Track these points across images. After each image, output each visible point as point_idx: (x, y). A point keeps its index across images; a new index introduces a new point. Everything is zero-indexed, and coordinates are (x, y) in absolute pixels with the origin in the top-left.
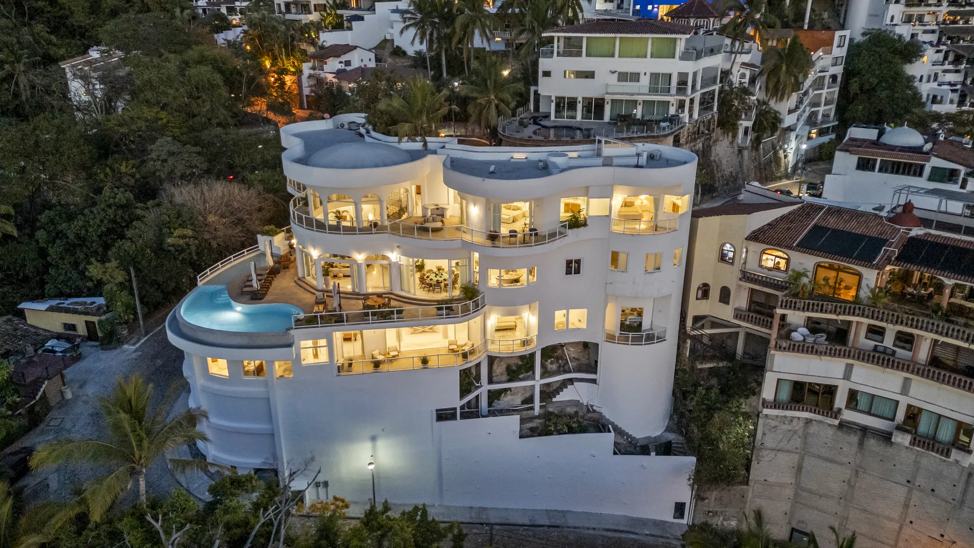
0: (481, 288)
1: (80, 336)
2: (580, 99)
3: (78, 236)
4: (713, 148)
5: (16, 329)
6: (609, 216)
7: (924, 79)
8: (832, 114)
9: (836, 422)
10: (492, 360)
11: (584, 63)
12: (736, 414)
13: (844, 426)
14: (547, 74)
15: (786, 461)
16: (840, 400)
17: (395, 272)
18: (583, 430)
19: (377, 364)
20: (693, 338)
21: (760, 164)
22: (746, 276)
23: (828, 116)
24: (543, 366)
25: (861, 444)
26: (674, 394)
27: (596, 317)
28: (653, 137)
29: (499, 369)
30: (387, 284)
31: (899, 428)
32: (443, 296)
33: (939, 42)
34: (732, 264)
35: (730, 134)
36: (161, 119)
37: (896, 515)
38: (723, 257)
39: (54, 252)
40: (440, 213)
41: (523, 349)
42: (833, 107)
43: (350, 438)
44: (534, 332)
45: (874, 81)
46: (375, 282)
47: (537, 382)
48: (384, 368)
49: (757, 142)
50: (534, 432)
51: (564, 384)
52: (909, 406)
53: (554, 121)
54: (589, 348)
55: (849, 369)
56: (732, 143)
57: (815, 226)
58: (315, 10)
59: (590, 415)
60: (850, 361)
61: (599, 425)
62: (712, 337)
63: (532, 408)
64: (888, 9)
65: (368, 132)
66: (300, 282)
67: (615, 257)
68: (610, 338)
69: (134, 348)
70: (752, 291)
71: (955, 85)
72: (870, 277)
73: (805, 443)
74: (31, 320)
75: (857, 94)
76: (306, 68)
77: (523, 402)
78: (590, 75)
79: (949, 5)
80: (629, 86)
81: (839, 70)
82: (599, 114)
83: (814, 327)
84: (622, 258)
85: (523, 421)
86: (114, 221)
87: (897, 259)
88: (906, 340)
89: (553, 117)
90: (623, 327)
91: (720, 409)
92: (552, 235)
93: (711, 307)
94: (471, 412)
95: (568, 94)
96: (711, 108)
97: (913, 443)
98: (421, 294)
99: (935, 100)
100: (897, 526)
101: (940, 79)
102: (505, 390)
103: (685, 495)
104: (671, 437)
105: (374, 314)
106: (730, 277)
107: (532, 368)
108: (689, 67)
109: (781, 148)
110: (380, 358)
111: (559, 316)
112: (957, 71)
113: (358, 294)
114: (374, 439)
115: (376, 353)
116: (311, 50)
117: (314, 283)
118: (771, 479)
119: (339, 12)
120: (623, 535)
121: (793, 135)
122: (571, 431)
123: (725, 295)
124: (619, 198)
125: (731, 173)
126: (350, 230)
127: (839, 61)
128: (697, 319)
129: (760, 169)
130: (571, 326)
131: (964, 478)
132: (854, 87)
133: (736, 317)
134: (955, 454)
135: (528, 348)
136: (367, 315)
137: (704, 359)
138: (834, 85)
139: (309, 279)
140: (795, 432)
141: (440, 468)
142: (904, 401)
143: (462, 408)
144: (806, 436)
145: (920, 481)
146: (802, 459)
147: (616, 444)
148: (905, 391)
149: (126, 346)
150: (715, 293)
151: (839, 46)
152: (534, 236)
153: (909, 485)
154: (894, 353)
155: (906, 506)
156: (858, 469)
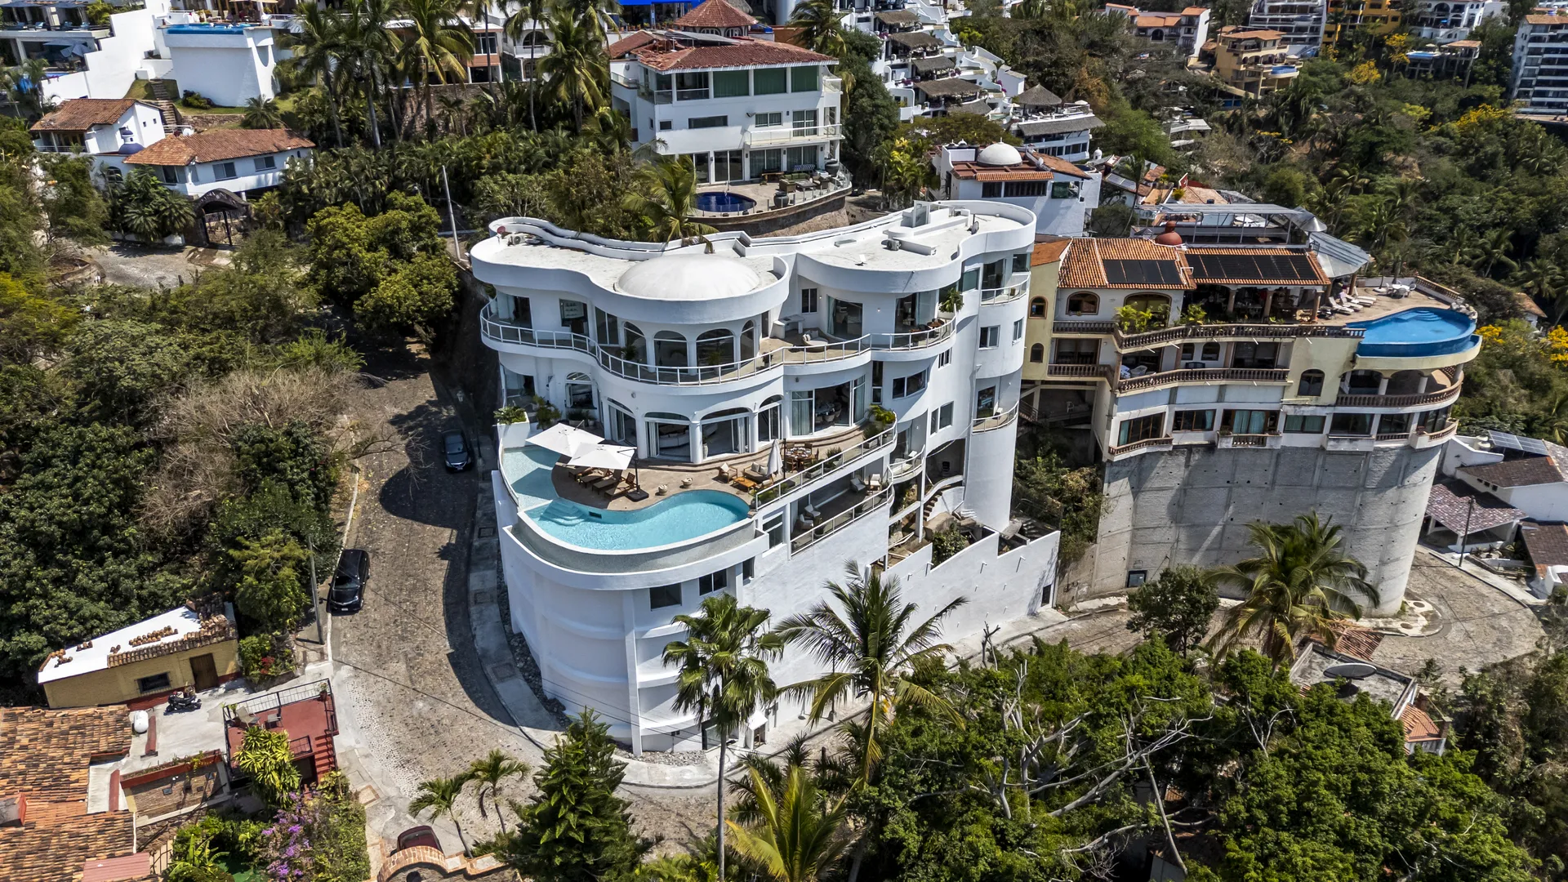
0: (886, 406)
2: (712, 155)
9: (1171, 447)
11: (712, 106)
13: (1175, 450)
14: (667, 126)
15: (1125, 504)
16: (1168, 426)
25: (1188, 461)
31: (1223, 434)
34: (1043, 317)
37: (1219, 517)
38: (1032, 312)
47: (922, 503)
52: (1225, 411)
57: (1104, 261)
60: (1175, 385)
70: (1060, 341)
73: (1139, 480)
78: (723, 121)
82: (737, 171)
84: (990, 334)
87: (1193, 276)
88: (1211, 353)
97: (1236, 443)
100: (1219, 529)
103: (1050, 578)
104: (1020, 521)
106: (1041, 332)
118: (1113, 529)
131: (1276, 462)
133: (1050, 373)
134: (1270, 440)
140: (1133, 472)
142: (1220, 408)
144: (1140, 472)
145: (1239, 477)
146: (1136, 500)
148: (1220, 398)
153: (1228, 485)
154: (1203, 366)
155: (1227, 507)
156: (1186, 488)
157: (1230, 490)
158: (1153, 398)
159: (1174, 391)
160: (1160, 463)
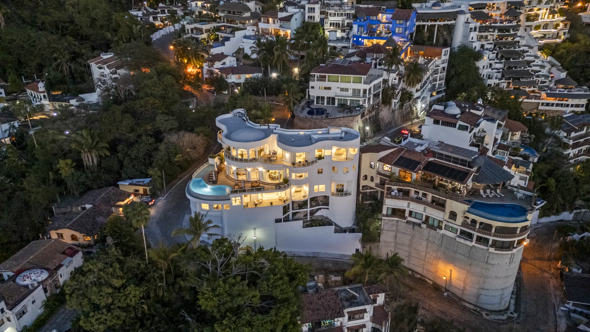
0: (289, 179)
1: (140, 194)
2: (326, 97)
3: (136, 156)
4: (380, 113)
5: (117, 192)
6: (331, 155)
7: (485, 67)
8: (443, 84)
9: (406, 221)
10: (293, 202)
11: (327, 84)
12: (375, 219)
13: (408, 222)
14: (313, 87)
15: (392, 234)
16: (407, 214)
17: (260, 174)
18: (324, 225)
19: (256, 205)
20: (362, 193)
21: (403, 115)
22: (379, 173)
23: (441, 85)
24: (311, 204)
25: (413, 228)
26: (356, 212)
27: (328, 187)
28: (352, 116)
29: (295, 205)
30: (258, 178)
31: (423, 223)
32: (277, 182)
33: (494, 49)
34: (374, 169)
35: (388, 106)
36: (156, 103)
37: (424, 250)
38: (371, 166)
39: (126, 163)
40: (275, 153)
41: (304, 199)
42: (444, 81)
43: (247, 229)
44: (307, 193)
45: (461, 70)
46: (254, 177)
47: (309, 209)
48: (258, 206)
49: (401, 106)
50: (307, 226)
51: (318, 210)
52: (426, 216)
53: (316, 106)
54: (326, 197)
55: (409, 204)
56: (389, 109)
57: (401, 156)
58: (205, 32)
59: (327, 220)
60: (409, 202)
61: (330, 223)
62: (370, 192)
63: (307, 218)
64: (470, 34)
65: (247, 120)
66: (228, 177)
67: (333, 168)
68: (333, 194)
69: (163, 198)
70: (381, 178)
71: (499, 69)
72: (415, 176)
73: (397, 228)
74: (121, 188)
75: (453, 76)
76: (205, 66)
77: (304, 216)
78: (329, 88)
79: (498, 32)
80: (344, 93)
81: (446, 65)
82: (333, 103)
83: (400, 190)
84: (336, 169)
85: (304, 222)
86: (148, 150)
87: (423, 169)
88: (425, 195)
89: (315, 104)
90: (338, 190)
91: (370, 217)
92: (313, 162)
93: (368, 183)
94: (286, 220)
95: (321, 95)
96: (379, 98)
97: (427, 227)
98: (269, 181)
99: (490, 77)
100: (424, 254)
101: (493, 67)
102: (298, 212)
103: (359, 246)
104: (355, 227)
105: (255, 189)
106: (373, 173)
107: (307, 205)
108: (367, 87)
109: (414, 106)
110: (257, 203)
111: (316, 187)
112: (501, 63)
113: (248, 181)
114: (255, 229)
115: (255, 201)
116: (206, 56)
117: (233, 177)
118: (387, 240)
119: (217, 33)
120: (338, 260)
121: (419, 101)
122: (320, 225)
123: (372, 179)
124: (334, 149)
125: (389, 121)
126: (246, 161)
127: (445, 61)
128: (363, 187)
129: (403, 117)
130: (320, 191)
131: (441, 238)
132: (453, 73)
133: (376, 186)
134: (438, 230)
135: (305, 198)
136: (253, 189)
137: (367, 200)
138: (443, 71)
139: (230, 176)
140: (394, 225)
141: (276, 238)
142: (425, 214)
143: (284, 218)
144: (397, 226)
145: (430, 239)
146: (396, 234)
147: (335, 229)
148: (425, 211)
149: (160, 198)
150: (369, 178)
151: (445, 55)
152: (307, 163)
153: (427, 240)
154: (422, 199)
155: (427, 247)
156: (413, 236)
160: (404, 225)
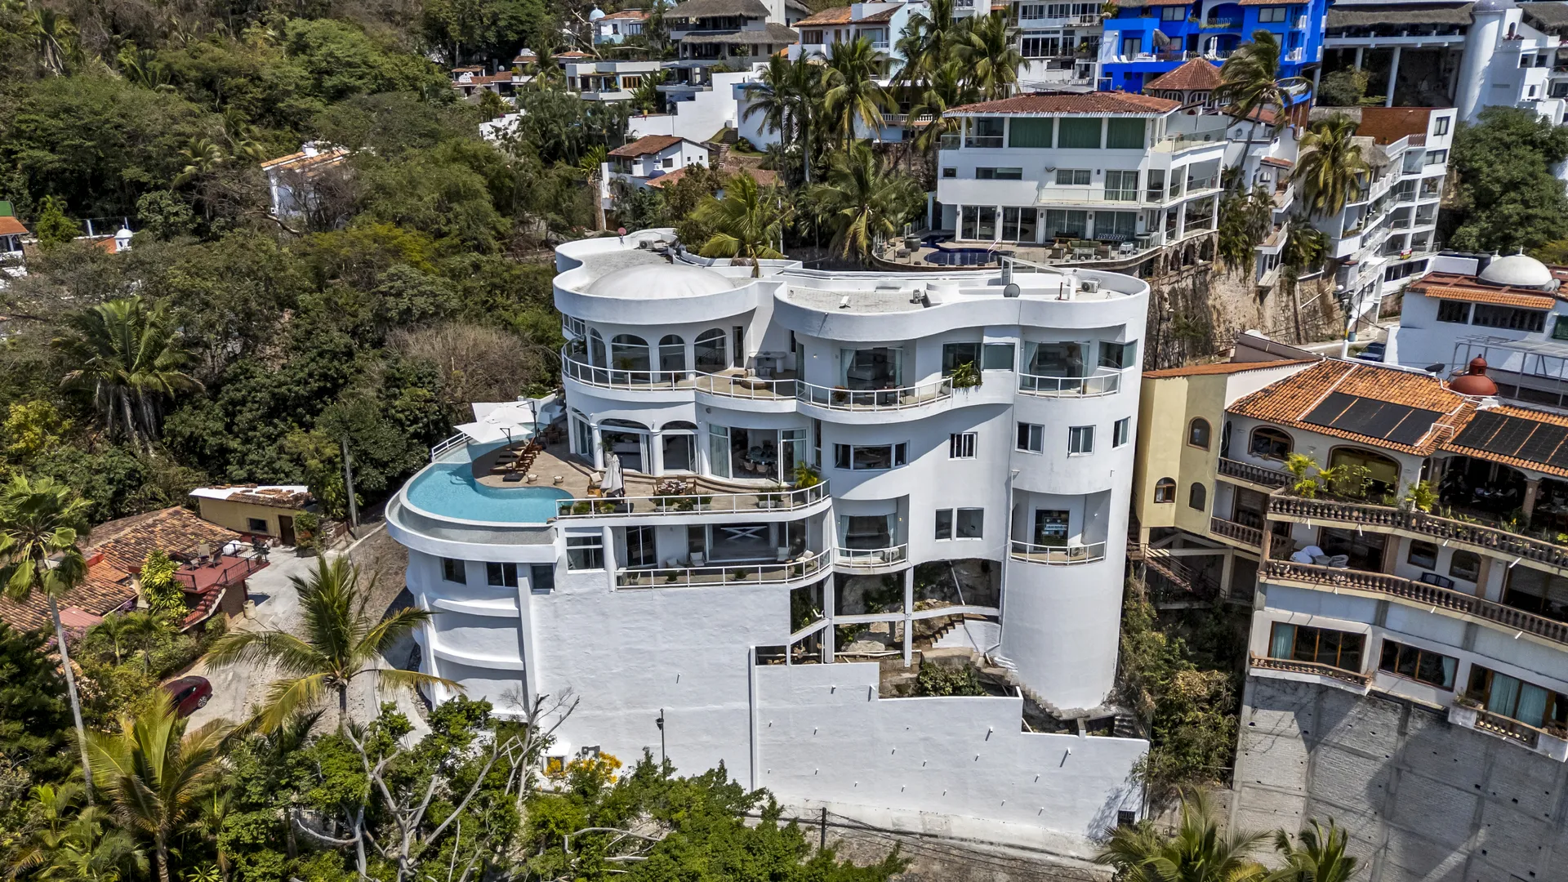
0: (824, 472)
2: (1000, 210)
4: (1211, 287)
8: (1430, 238)
9: (1364, 692)
10: (841, 579)
11: (1005, 157)
13: (1375, 699)
14: (950, 173)
15: (1289, 752)
16: (1370, 658)
18: (975, 690)
19: (673, 576)
20: (1150, 562)
21: (1295, 313)
23: (1422, 243)
24: (918, 592)
25: (1403, 725)
28: (1106, 265)
29: (852, 595)
31: (1459, 702)
35: (1240, 266)
40: (771, 365)
42: (1432, 227)
47: (909, 617)
48: (682, 581)
49: (1290, 279)
50: (901, 690)
51: (952, 621)
52: (1475, 668)
53: (961, 242)
54: (988, 569)
55: (1382, 608)
56: (1244, 280)
57: (1334, 392)
58: (625, 86)
59: (988, 670)
60: (1383, 594)
62: (1185, 564)
63: (902, 656)
67: (1023, 433)
70: (1240, 491)
77: (888, 647)
78: (1015, 174)
80: (1075, 191)
81: (1439, 171)
82: (1029, 230)
83: (1329, 543)
85: (884, 673)
87: (1456, 441)
88: (1467, 565)
89: (958, 237)
93: (1177, 515)
95: (981, 202)
96: (1207, 225)
97: (1480, 725)
102: (861, 626)
103: (1134, 800)
104: (1115, 709)
106: (1203, 469)
107: (900, 594)
113: (651, 477)
115: (673, 561)
118: (1268, 781)
119: (659, 88)
122: (957, 691)
123: (1198, 496)
125: (1244, 326)
127: (1440, 156)
128: (1156, 533)
129: (1296, 322)
131: (1562, 782)
133: (1215, 530)
134: (1544, 741)
137: (1170, 596)
138: (1433, 192)
139: (584, 456)
140: (1304, 707)
142: (1467, 659)
143: (794, 646)
144: (1319, 713)
145: (1496, 785)
146: (1313, 753)
147: (1024, 714)
148: (1468, 643)
150: (1183, 493)
151: (1438, 134)
153: (1477, 791)
154: (1451, 585)
155: (1475, 827)
156: (1399, 767)
157: (1480, 801)
158: (1347, 606)
159: (1383, 606)
160: (1354, 712)
